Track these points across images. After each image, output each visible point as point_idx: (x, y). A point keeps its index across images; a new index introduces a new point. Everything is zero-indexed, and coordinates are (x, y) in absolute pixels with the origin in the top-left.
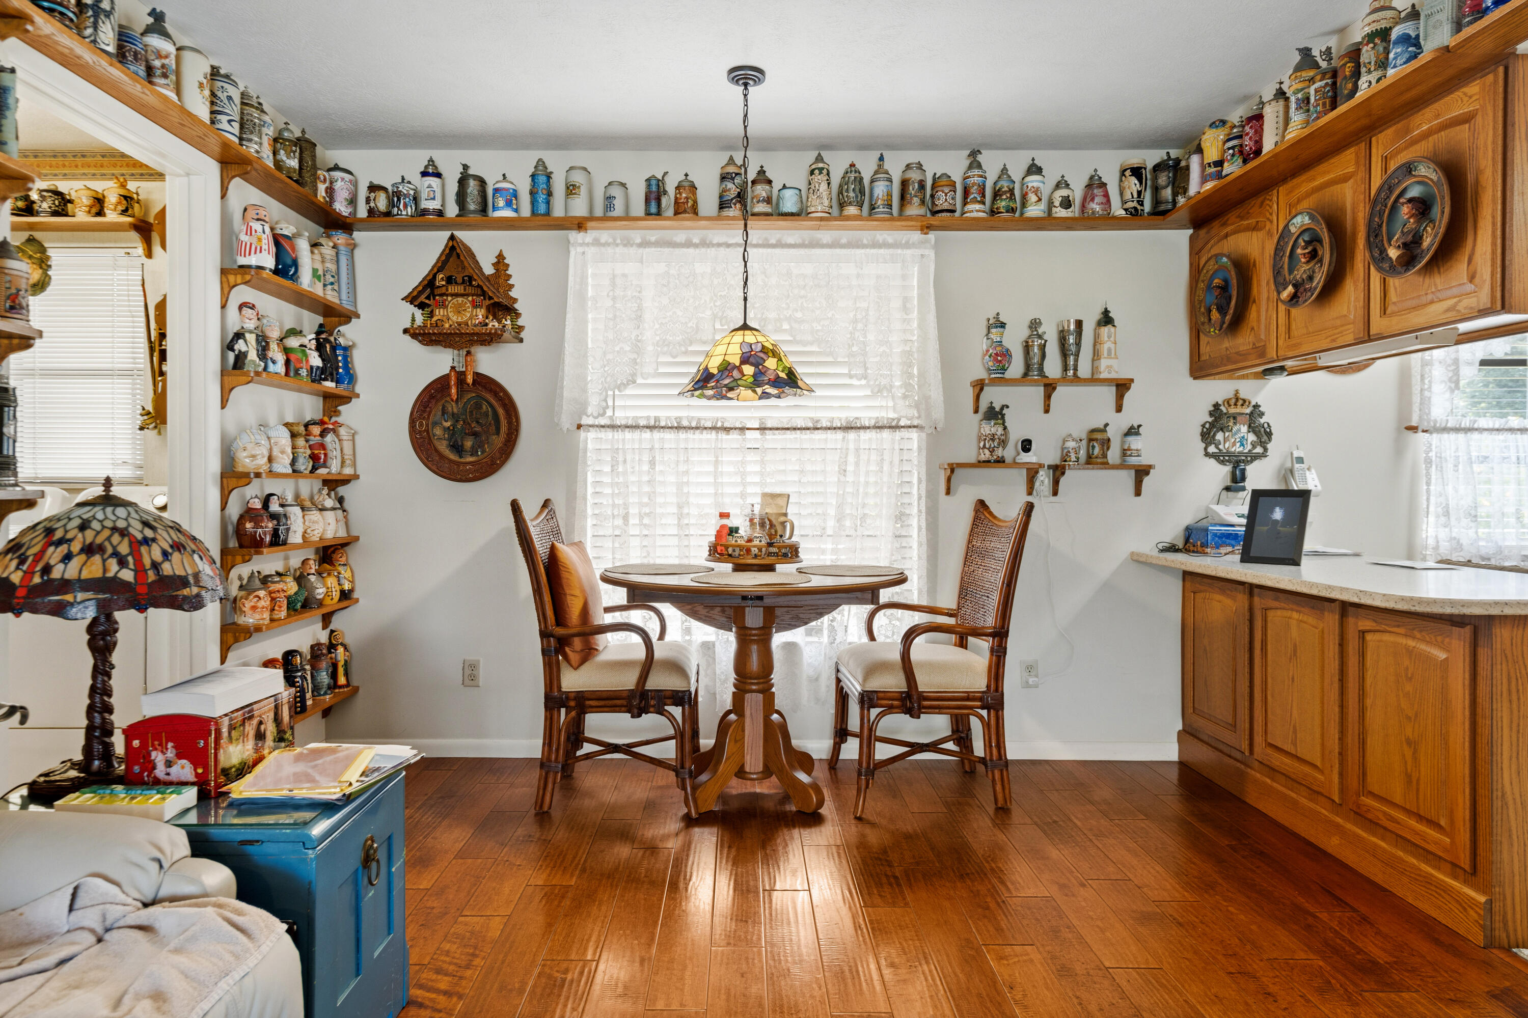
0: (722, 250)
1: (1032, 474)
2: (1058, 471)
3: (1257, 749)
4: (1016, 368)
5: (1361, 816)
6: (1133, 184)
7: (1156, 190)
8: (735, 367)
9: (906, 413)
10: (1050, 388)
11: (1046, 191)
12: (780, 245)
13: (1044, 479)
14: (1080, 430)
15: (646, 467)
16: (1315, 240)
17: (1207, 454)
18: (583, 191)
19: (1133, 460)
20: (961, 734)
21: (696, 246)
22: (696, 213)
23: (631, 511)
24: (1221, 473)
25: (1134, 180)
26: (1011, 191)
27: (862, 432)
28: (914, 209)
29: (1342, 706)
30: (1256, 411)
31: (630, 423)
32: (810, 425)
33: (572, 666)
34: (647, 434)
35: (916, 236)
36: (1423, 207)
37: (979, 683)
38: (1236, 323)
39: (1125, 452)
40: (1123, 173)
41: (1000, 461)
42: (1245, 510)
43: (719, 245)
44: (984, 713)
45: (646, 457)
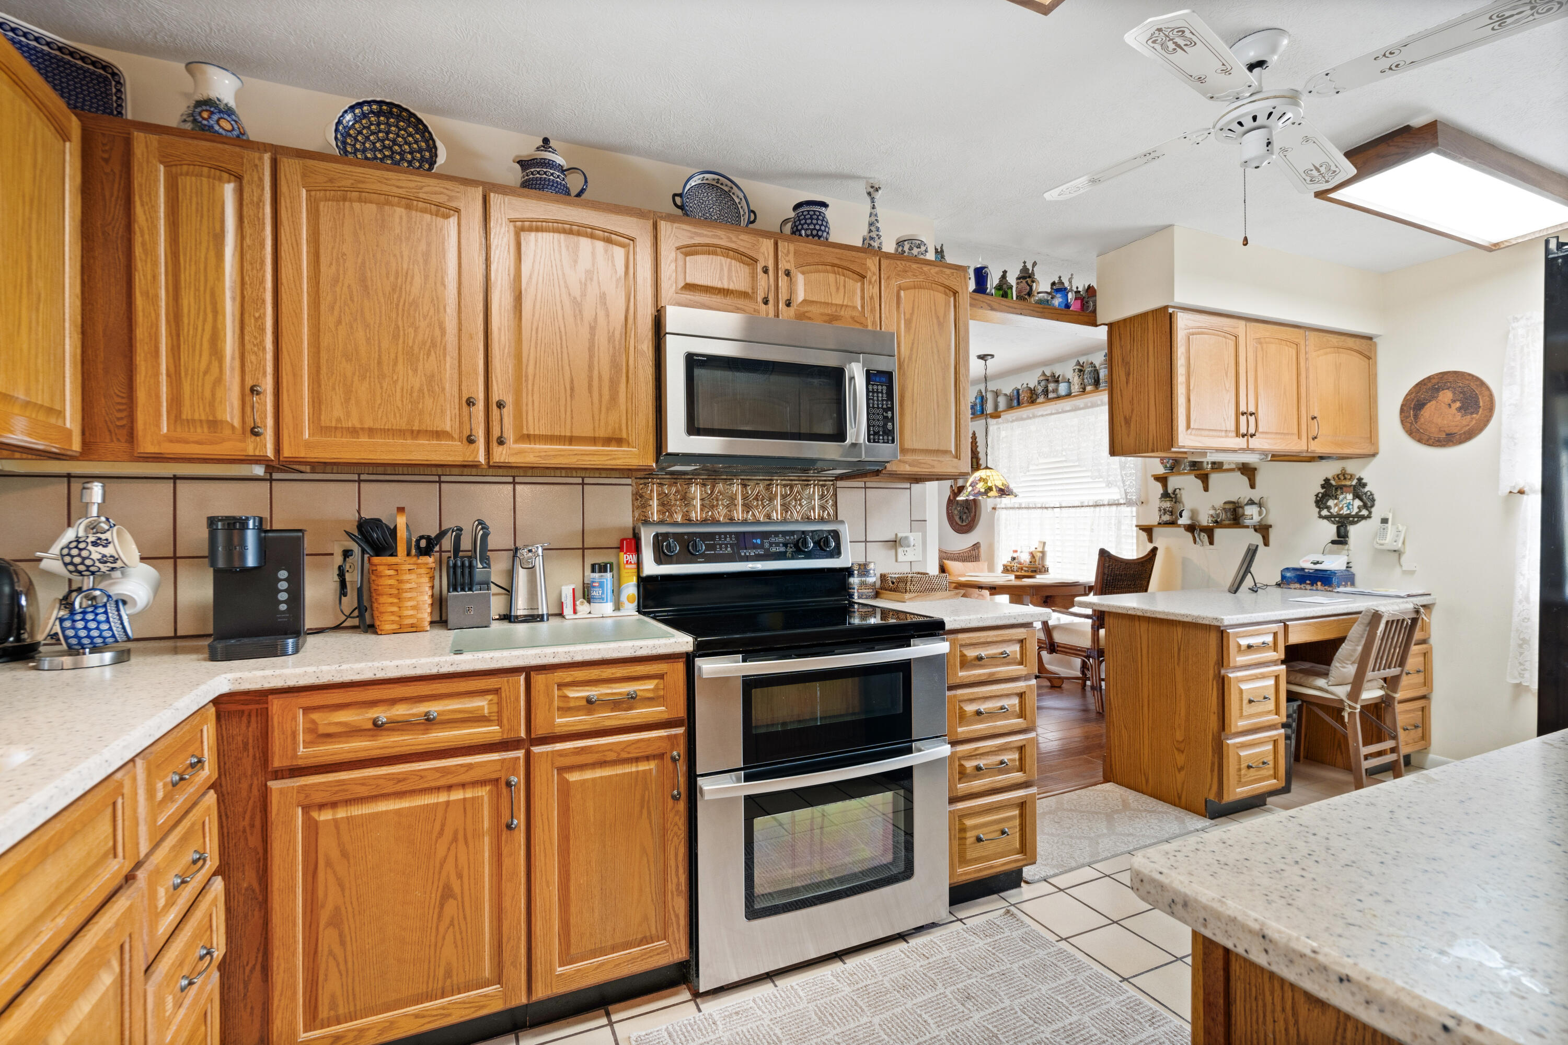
9: (1124, 497)
10: (1204, 477)
12: (1064, 412)
14: (1225, 503)
17: (1321, 517)
24: (1330, 530)
30: (1361, 484)
41: (1170, 523)
43: (1040, 416)
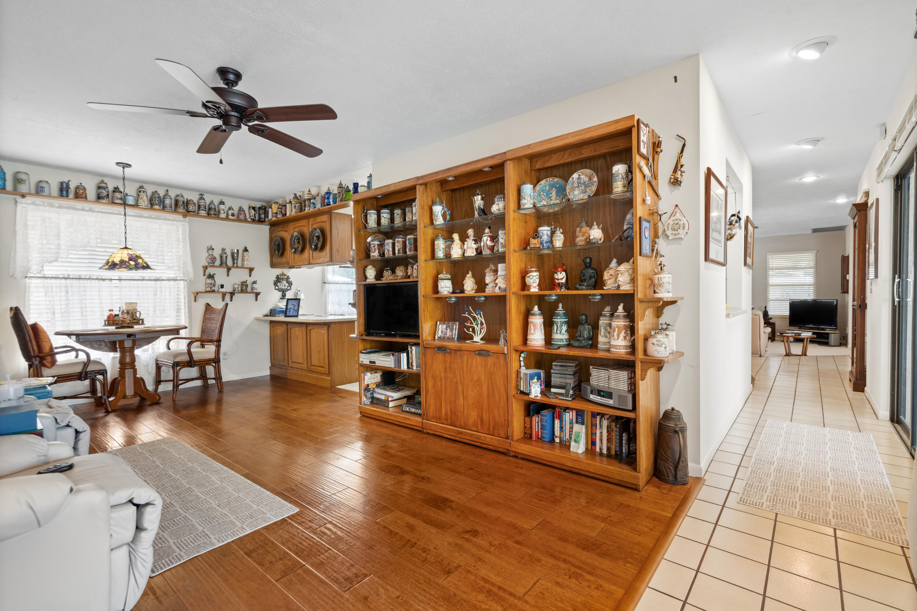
0: (99, 214)
1: (224, 295)
2: (232, 294)
3: (290, 364)
4: (218, 263)
5: (311, 371)
6: (253, 212)
7: (259, 215)
8: (126, 262)
9: (180, 275)
10: (229, 269)
11: (226, 209)
13: (228, 297)
14: (239, 282)
15: (63, 294)
16: (299, 239)
17: (275, 289)
18: (27, 182)
19: (255, 291)
20: (203, 376)
21: (87, 211)
22: (86, 199)
23: (56, 311)
24: (280, 294)
25: (253, 211)
26: (215, 209)
27: (162, 282)
28: (181, 210)
29: (307, 348)
30: (288, 278)
31: (54, 276)
32: (141, 279)
33: (48, 367)
34: (64, 281)
35: (180, 217)
36: (318, 237)
37: (213, 356)
38: (282, 255)
39: (252, 288)
40: (250, 208)
41: (214, 291)
42: (285, 304)
43: (98, 212)
44: (214, 364)
45: (63, 289)
